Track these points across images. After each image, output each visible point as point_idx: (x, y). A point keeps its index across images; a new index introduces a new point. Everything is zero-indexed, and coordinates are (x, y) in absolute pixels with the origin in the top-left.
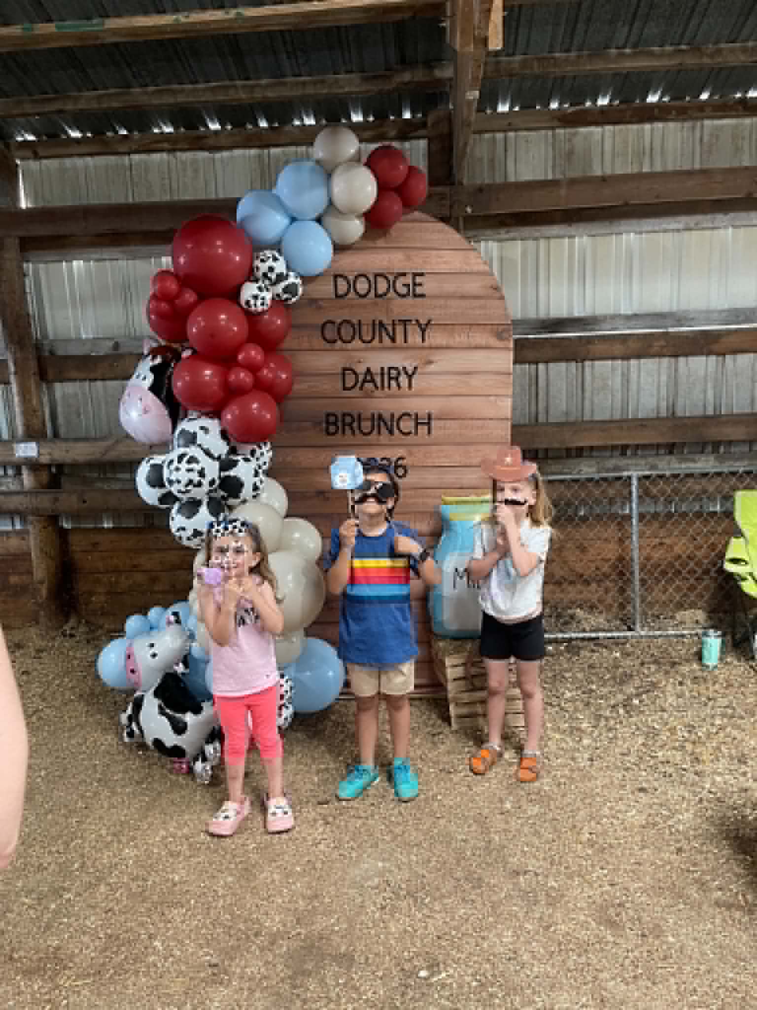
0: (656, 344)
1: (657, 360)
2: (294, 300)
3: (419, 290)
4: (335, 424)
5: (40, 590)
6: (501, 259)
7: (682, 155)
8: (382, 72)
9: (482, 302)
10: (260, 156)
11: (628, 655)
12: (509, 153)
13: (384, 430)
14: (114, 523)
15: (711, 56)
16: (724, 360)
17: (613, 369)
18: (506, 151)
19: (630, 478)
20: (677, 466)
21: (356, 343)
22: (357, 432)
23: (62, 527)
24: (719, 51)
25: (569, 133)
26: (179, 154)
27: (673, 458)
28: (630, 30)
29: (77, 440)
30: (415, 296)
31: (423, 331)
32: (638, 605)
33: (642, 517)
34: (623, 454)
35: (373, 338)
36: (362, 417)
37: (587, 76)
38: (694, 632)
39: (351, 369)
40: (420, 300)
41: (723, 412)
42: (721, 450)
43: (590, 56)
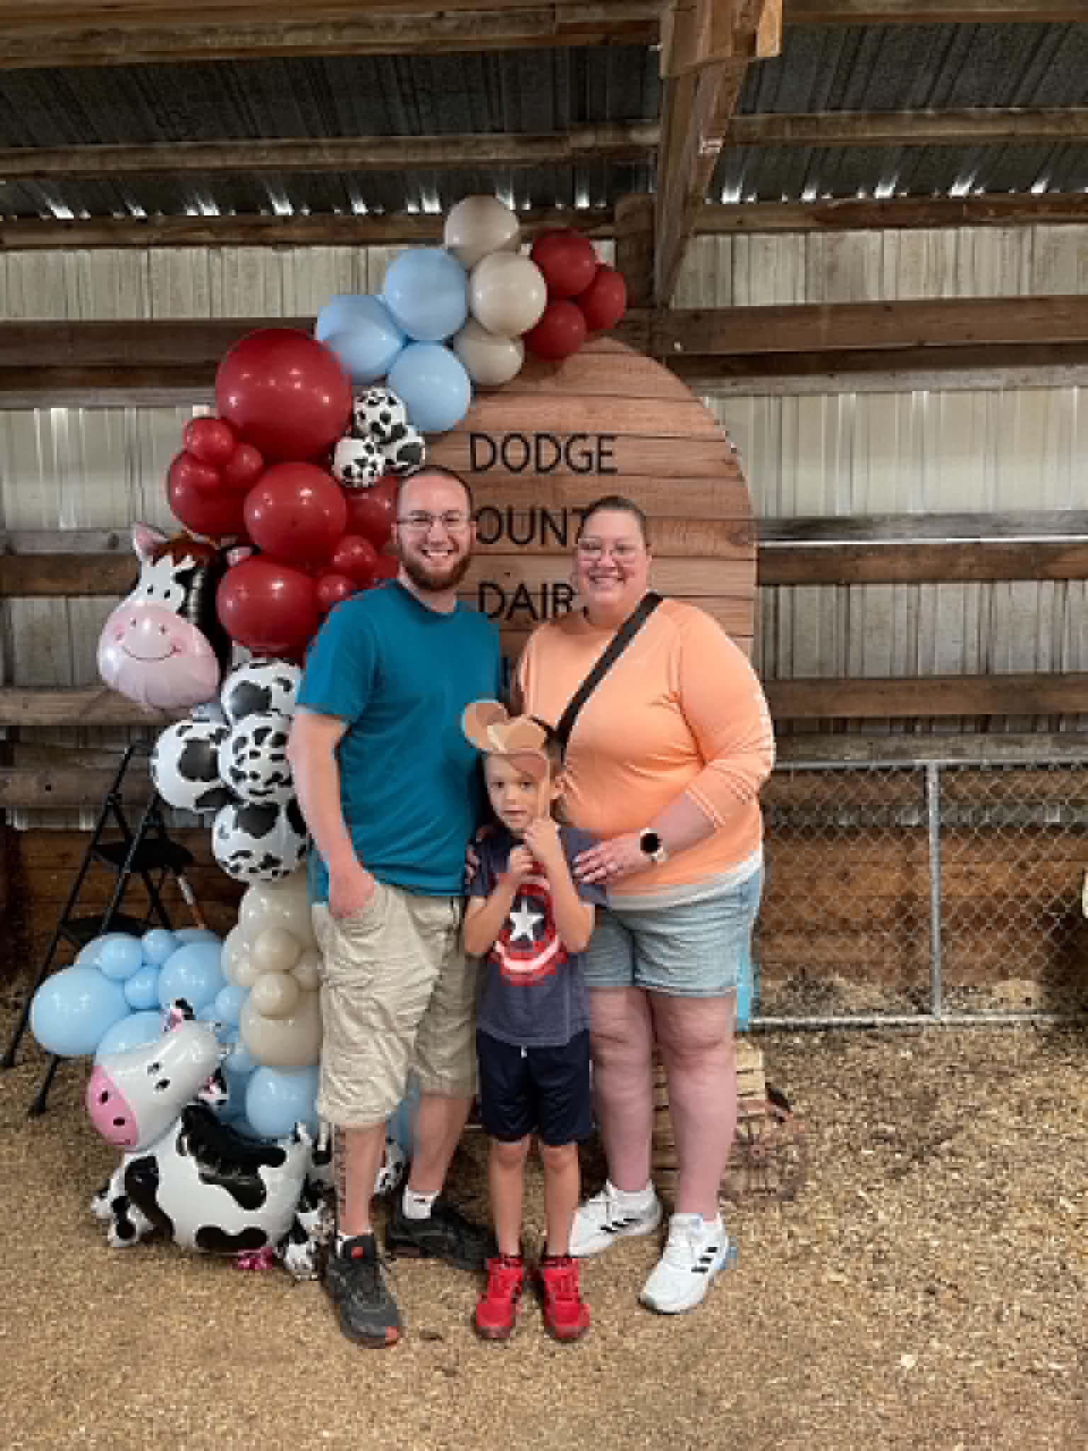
0: (962, 561)
1: (962, 585)
3: (607, 462)
7: (1003, 276)
8: (548, 133)
9: (708, 484)
10: (351, 258)
11: (926, 1054)
12: (738, 265)
14: (96, 822)
15: (1057, 124)
16: (1066, 588)
17: (895, 597)
18: (733, 262)
19: (924, 768)
20: (991, 749)
21: (505, 544)
23: (11, 827)
24: (1070, 117)
25: (830, 239)
26: (225, 250)
27: (987, 737)
28: (935, 82)
29: (42, 688)
30: (601, 471)
32: (936, 973)
33: (943, 830)
34: (910, 730)
35: (531, 537)
37: (864, 150)
38: (1027, 1018)
39: (495, 587)
40: (607, 478)
41: (1065, 669)
42: (1062, 728)
43: (872, 118)
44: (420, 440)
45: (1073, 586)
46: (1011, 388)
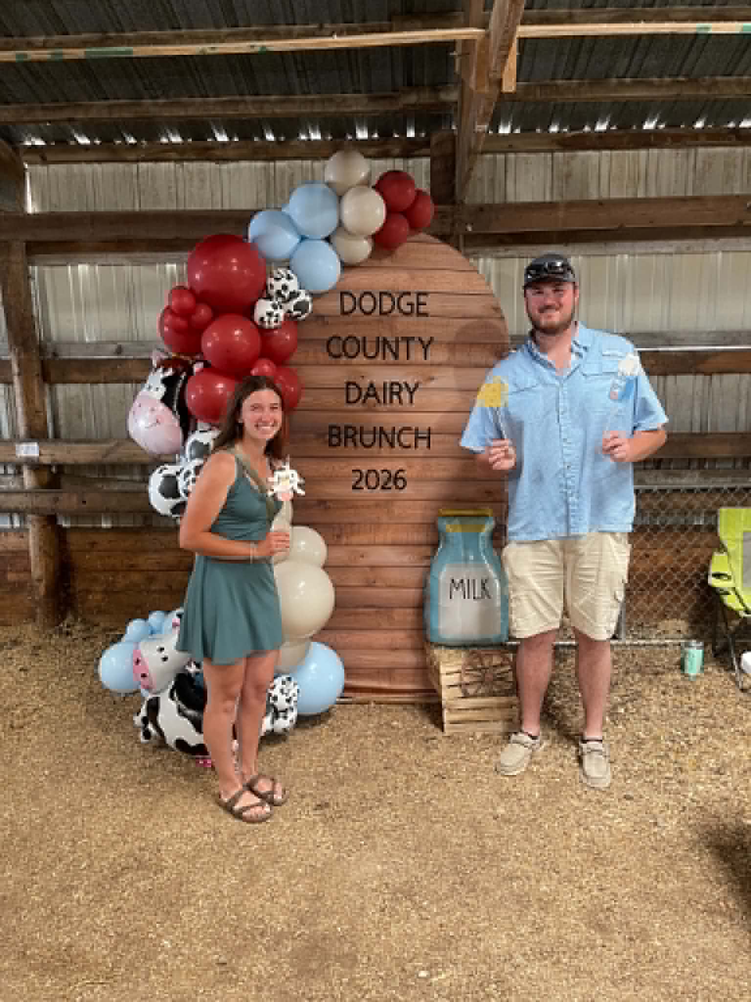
2: (304, 317)
3: (422, 309)
4: (338, 436)
5: (37, 588)
6: (499, 276)
7: (676, 181)
8: (390, 93)
9: (483, 322)
10: (265, 168)
12: (509, 174)
13: (384, 442)
14: (113, 523)
15: (709, 88)
16: (711, 380)
18: (506, 172)
20: (663, 480)
21: (361, 359)
22: (359, 444)
23: (60, 527)
25: (567, 156)
26: (185, 164)
27: (660, 473)
28: (631, 60)
29: (79, 441)
30: (419, 314)
31: (425, 348)
35: (377, 354)
36: (365, 429)
37: (587, 103)
38: (676, 642)
39: (354, 384)
40: (423, 318)
41: (709, 430)
42: (707, 466)
43: (591, 84)
44: (308, 299)
45: (715, 377)
46: (680, 252)
